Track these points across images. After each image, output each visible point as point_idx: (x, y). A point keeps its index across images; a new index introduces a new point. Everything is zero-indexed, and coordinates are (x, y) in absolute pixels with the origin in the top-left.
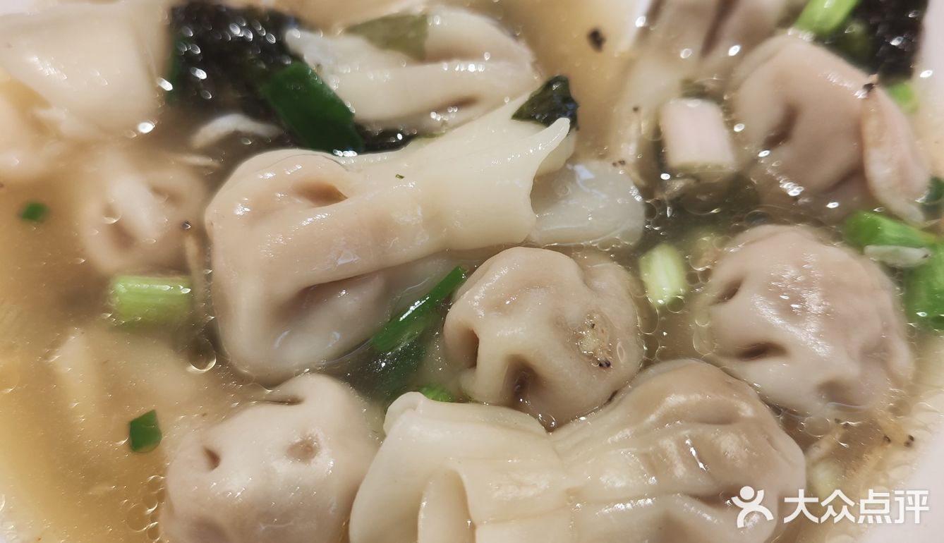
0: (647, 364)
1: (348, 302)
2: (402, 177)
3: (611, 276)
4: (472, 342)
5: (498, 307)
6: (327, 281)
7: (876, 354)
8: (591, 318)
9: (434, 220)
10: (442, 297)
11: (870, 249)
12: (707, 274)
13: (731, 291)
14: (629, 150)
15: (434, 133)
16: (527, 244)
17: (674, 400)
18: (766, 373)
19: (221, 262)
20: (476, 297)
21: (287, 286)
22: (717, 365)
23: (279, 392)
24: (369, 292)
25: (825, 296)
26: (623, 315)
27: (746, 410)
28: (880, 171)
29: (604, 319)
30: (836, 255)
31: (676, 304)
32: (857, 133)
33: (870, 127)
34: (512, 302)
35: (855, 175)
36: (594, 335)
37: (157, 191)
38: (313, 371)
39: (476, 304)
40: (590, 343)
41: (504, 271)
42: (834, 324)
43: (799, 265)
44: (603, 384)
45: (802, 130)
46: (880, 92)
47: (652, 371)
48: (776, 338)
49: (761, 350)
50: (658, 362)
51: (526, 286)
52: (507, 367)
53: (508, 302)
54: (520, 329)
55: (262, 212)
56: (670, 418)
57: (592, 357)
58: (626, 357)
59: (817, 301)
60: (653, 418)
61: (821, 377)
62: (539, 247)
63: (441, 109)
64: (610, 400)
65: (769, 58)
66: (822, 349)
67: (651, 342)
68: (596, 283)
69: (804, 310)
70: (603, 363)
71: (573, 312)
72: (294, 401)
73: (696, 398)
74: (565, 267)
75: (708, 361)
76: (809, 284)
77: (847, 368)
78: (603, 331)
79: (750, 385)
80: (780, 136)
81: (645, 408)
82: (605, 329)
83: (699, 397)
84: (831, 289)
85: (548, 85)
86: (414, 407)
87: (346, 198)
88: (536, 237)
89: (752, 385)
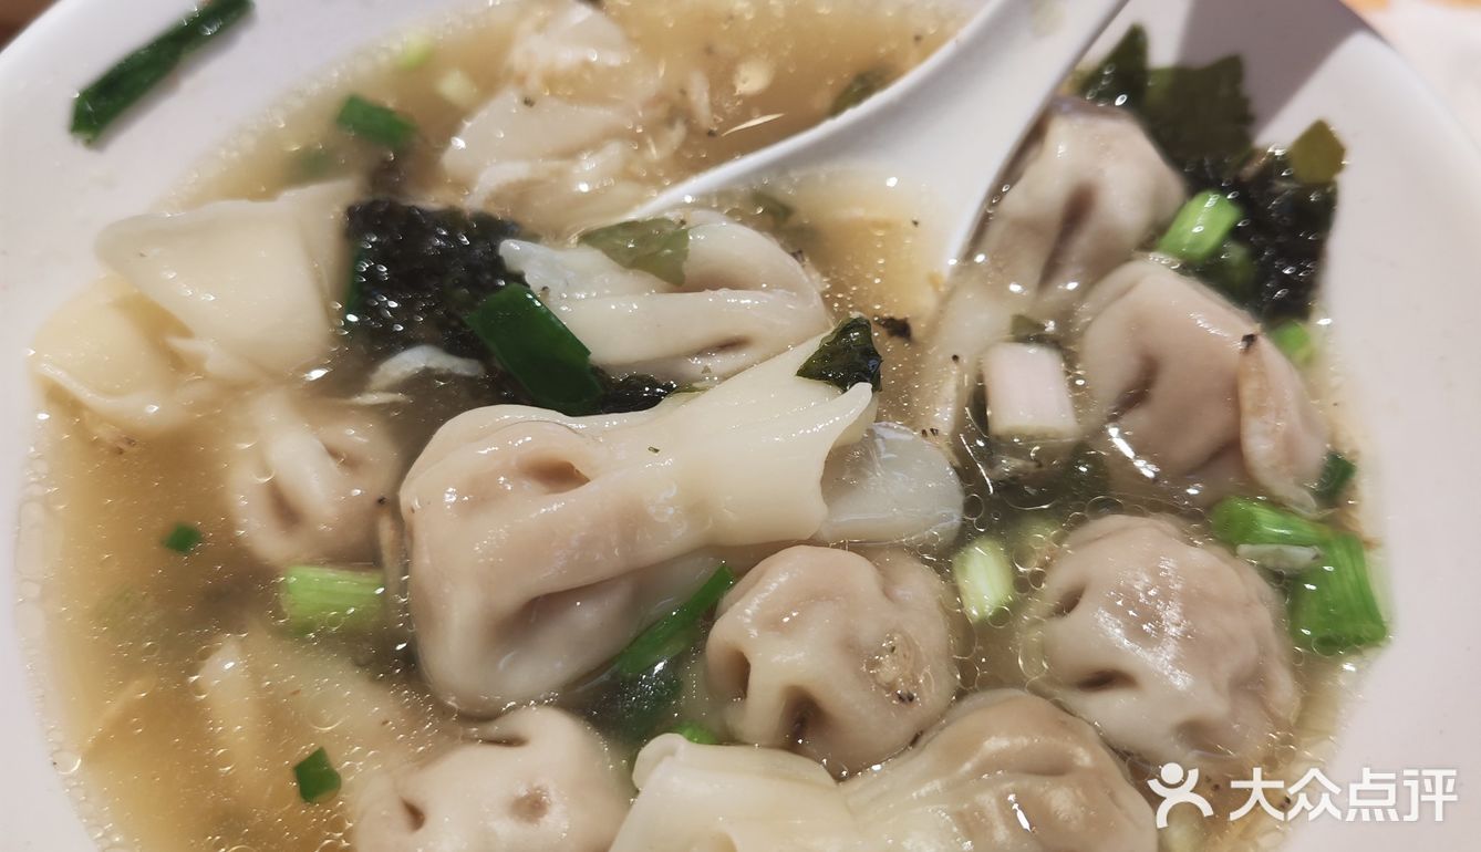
0: (961, 695)
1: (587, 617)
2: (656, 451)
3: (918, 583)
4: (740, 669)
5: (773, 624)
6: (561, 590)
7: (1250, 685)
8: (891, 638)
9: (696, 509)
10: (704, 610)
11: (1244, 548)
12: (1038, 578)
13: (1070, 603)
14: (944, 415)
15: (696, 385)
16: (813, 542)
17: (995, 744)
18: (1110, 709)
19: (424, 560)
20: (748, 611)
21: (511, 597)
22: (1045, 696)
23: (495, 729)
24: (611, 603)
25: (1185, 614)
26: (931, 635)
27: (1084, 757)
28: (1260, 446)
29: (907, 639)
30: (1200, 558)
31: (1001, 616)
32: (1232, 393)
33: (1249, 390)
34: (792, 619)
35: (1230, 448)
36: (893, 661)
37: (333, 453)
38: (539, 703)
39: (748, 621)
40: (889, 670)
41: (782, 579)
42: (1197, 649)
43: (1155, 573)
44: (903, 724)
45: (1163, 390)
46: (1264, 344)
47: (965, 704)
48: (1125, 665)
49: (1106, 679)
50: (976, 691)
51: (812, 597)
52: (784, 704)
53: (786, 620)
54: (801, 655)
55: (480, 496)
56: (990, 766)
57: (891, 687)
58: (934, 687)
59: (1177, 618)
60: (968, 766)
61: (1179, 716)
62: (826, 545)
63: (702, 352)
64: (914, 741)
65: (1123, 292)
66: (1181, 681)
67: (966, 669)
68: (899, 592)
69: (1160, 630)
70: (905, 697)
71: (868, 631)
72: (512, 741)
73: (1022, 741)
74: (860, 572)
75: (1036, 691)
76: (1166, 596)
77: (1213, 705)
78: (905, 656)
79: (1089, 723)
80: (1135, 396)
81: (958, 753)
82: (908, 654)
83: (1026, 741)
84: (1193, 603)
85: (844, 331)
86: (672, 752)
87: (588, 481)
88: (826, 535)
89: (1090, 723)
